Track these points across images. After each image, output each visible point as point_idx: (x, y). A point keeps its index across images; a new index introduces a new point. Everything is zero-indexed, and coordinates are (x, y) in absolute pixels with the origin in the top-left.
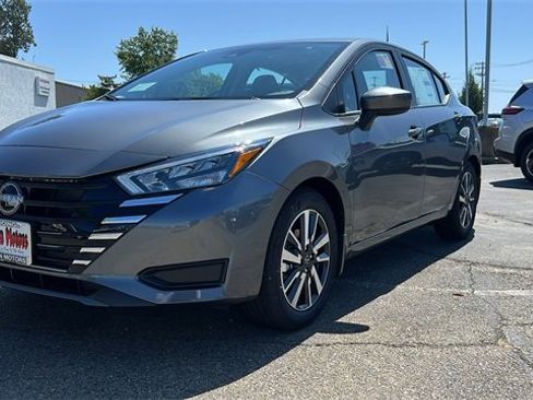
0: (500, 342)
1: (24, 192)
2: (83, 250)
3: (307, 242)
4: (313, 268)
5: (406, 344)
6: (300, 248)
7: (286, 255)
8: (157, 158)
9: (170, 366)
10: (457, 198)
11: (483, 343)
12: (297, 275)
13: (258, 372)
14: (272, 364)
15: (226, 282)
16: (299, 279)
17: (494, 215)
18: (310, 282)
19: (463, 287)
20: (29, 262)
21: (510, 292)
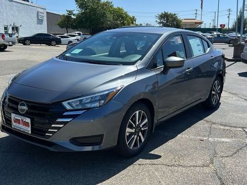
0: (211, 165)
1: (28, 106)
2: (49, 130)
3: (137, 123)
4: (140, 133)
5: (173, 165)
6: (134, 126)
7: (128, 130)
8: (78, 95)
9: (82, 173)
10: (211, 92)
11: (203, 166)
12: (133, 137)
13: (114, 177)
14: (120, 173)
15: (103, 142)
16: (134, 138)
17: (233, 94)
18: (138, 138)
19: (205, 136)
20: (30, 133)
21: (223, 140)
